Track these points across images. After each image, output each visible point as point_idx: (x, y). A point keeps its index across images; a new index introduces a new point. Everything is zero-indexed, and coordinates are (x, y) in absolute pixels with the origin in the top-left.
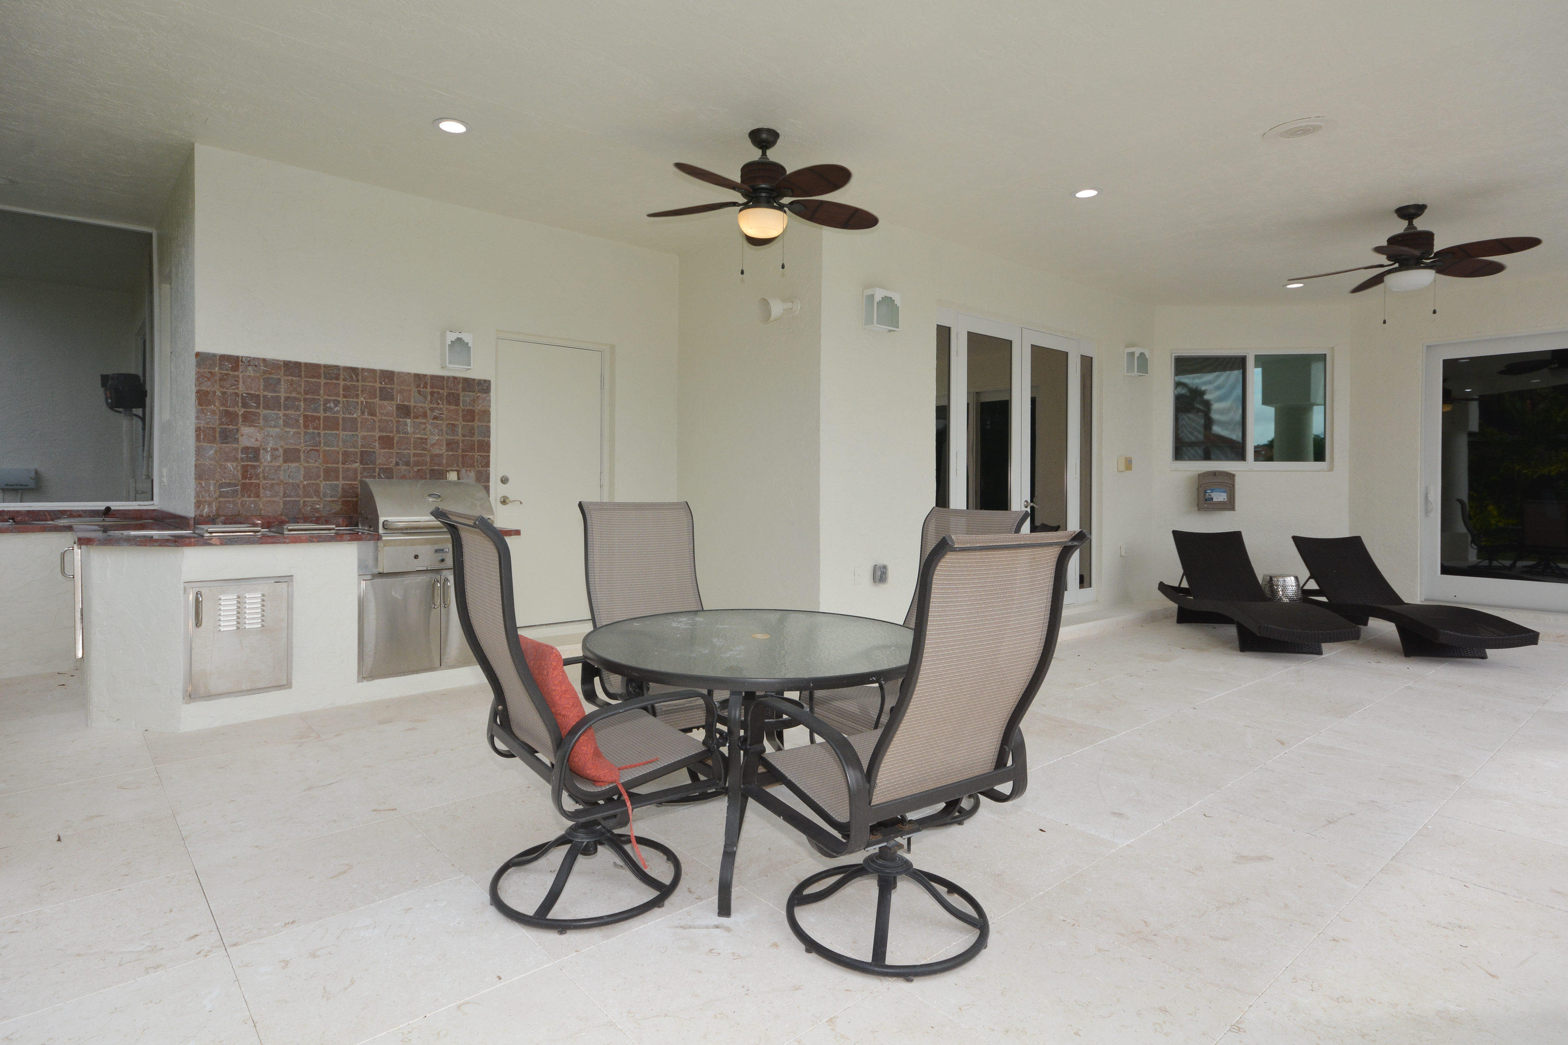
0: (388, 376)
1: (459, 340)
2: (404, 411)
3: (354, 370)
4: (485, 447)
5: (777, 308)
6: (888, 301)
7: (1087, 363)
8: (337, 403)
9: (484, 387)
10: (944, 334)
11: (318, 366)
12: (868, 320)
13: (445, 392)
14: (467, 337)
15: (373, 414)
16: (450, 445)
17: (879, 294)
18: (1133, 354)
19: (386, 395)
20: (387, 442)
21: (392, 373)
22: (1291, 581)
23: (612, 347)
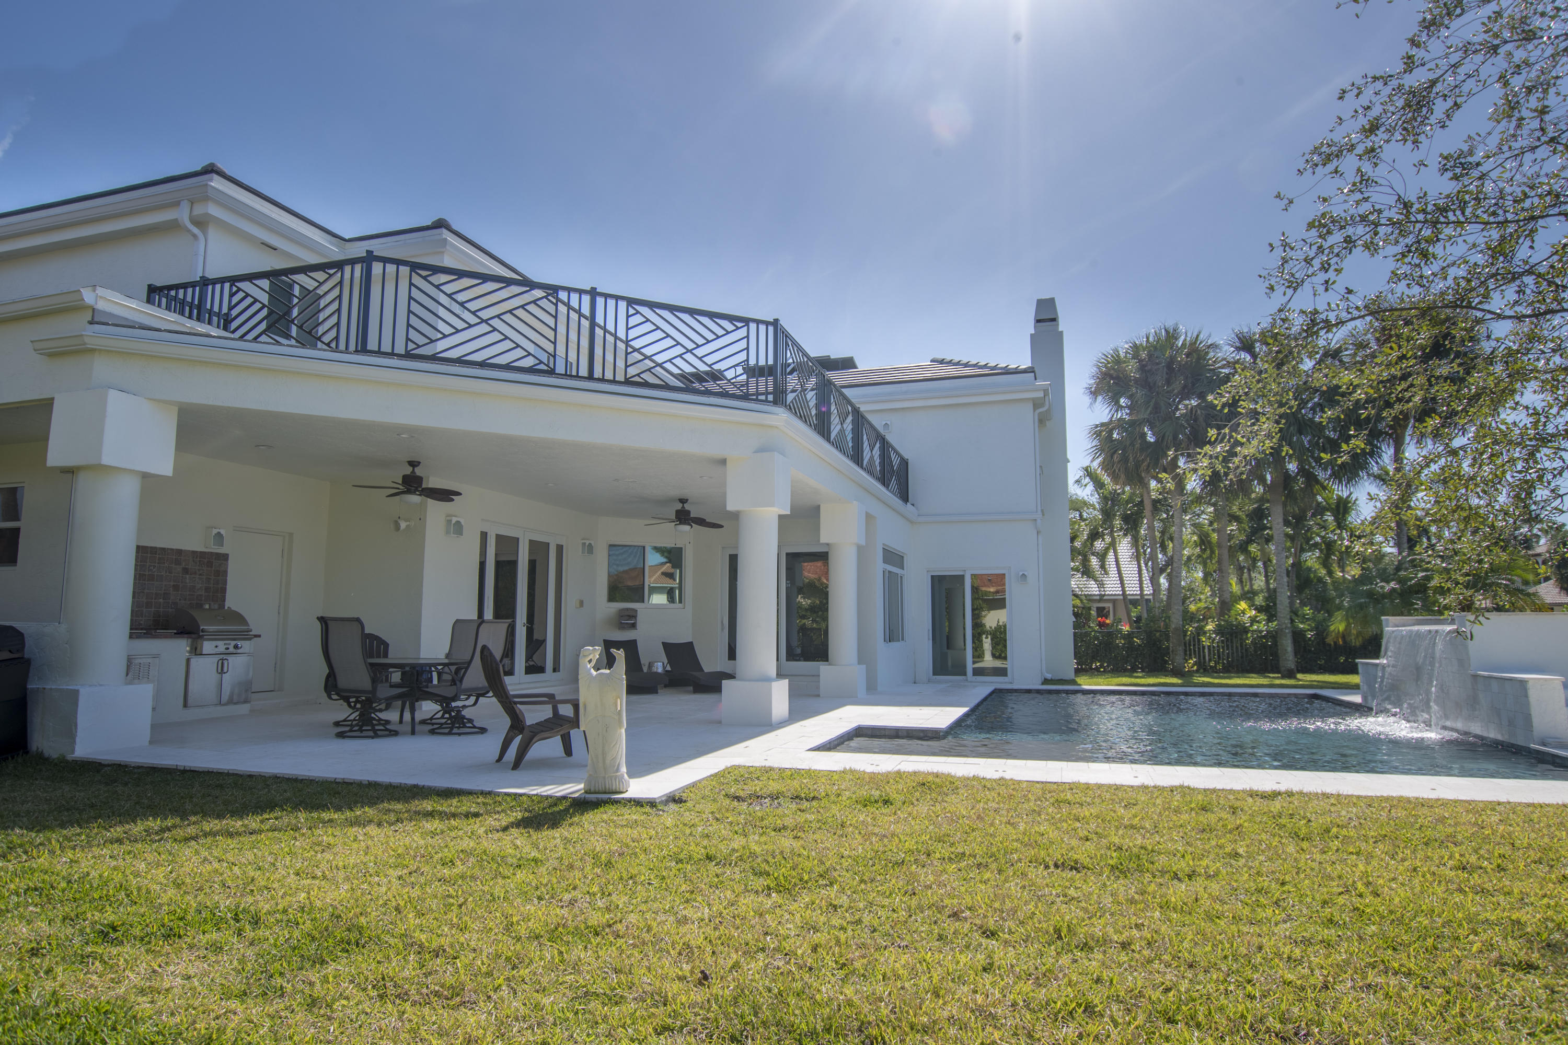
0: (180, 552)
1: (219, 533)
2: (186, 571)
3: (164, 549)
4: (224, 590)
5: (403, 525)
6: (458, 522)
7: (560, 548)
8: (154, 567)
9: (225, 557)
10: (484, 536)
11: (147, 547)
12: (448, 532)
13: (206, 561)
14: (223, 532)
15: (170, 573)
16: (207, 589)
17: (454, 520)
18: (584, 544)
19: (178, 562)
20: (176, 588)
21: (181, 550)
22: (660, 664)
23: (291, 535)
